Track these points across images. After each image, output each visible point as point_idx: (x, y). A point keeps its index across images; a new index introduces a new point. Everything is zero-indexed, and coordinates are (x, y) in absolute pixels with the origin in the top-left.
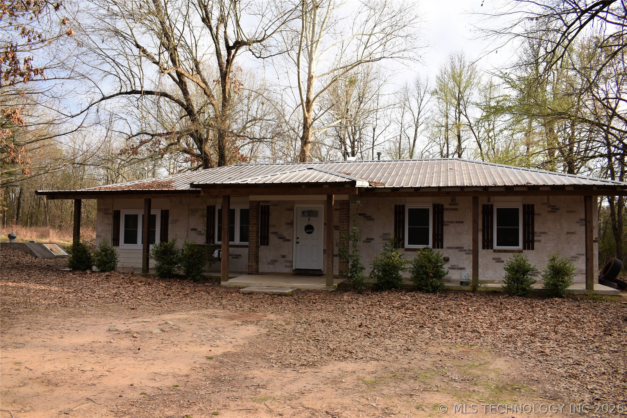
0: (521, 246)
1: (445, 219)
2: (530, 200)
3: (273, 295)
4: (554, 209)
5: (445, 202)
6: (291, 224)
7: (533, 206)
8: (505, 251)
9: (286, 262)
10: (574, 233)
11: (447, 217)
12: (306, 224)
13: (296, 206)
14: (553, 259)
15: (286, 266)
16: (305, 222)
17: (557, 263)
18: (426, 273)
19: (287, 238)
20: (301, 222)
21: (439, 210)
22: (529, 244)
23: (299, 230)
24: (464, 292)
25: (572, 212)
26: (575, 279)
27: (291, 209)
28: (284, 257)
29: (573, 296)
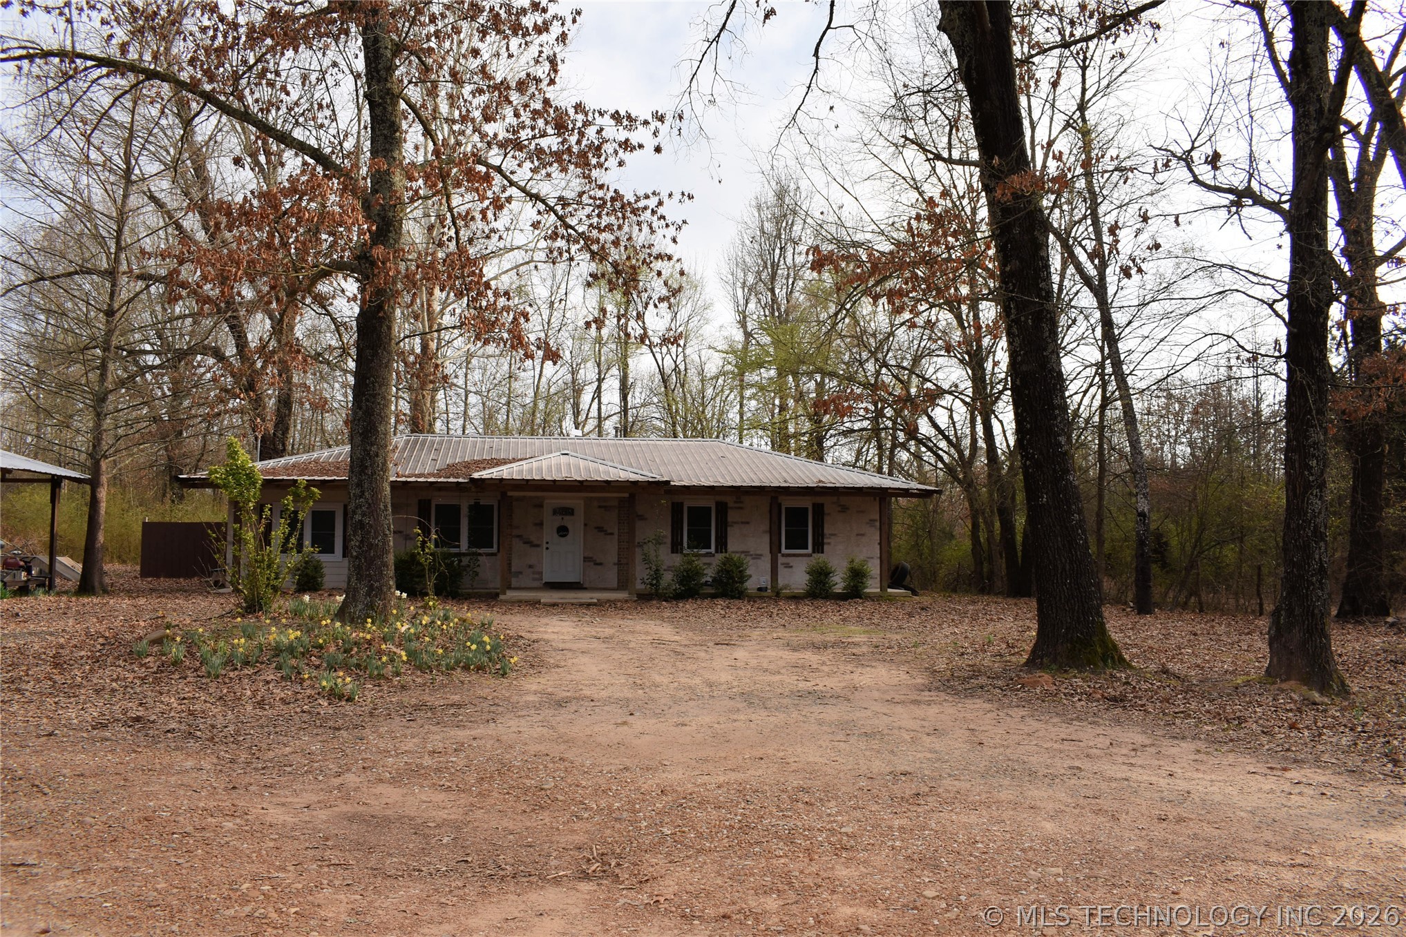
0: (810, 550)
1: (729, 519)
2: (819, 500)
3: (581, 605)
4: (844, 509)
5: (730, 501)
6: (541, 524)
7: (822, 505)
8: (794, 555)
9: (534, 573)
10: (863, 535)
11: (732, 516)
12: (557, 524)
13: (546, 501)
14: (852, 561)
15: (534, 579)
16: (558, 521)
17: (855, 565)
18: (732, 578)
19: (536, 542)
20: (551, 523)
21: (722, 509)
22: (819, 547)
23: (549, 533)
24: (761, 598)
25: (862, 512)
26: (869, 582)
27: (541, 506)
28: (530, 567)
29: (869, 597)
